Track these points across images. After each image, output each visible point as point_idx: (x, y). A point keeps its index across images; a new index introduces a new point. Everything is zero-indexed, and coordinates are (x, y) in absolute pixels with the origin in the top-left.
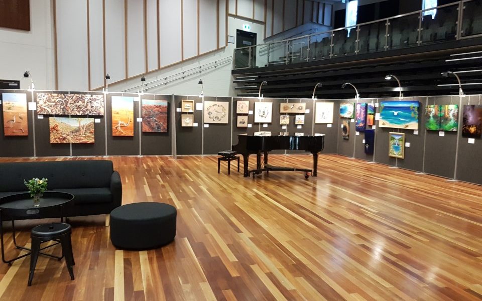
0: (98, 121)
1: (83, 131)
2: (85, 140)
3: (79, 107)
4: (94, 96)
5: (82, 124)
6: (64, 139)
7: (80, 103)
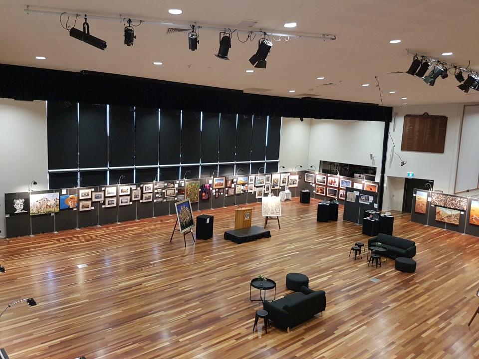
0: (462, 213)
1: (453, 217)
2: (453, 222)
3: (452, 204)
4: (462, 199)
5: (453, 213)
6: (443, 219)
7: (454, 201)
